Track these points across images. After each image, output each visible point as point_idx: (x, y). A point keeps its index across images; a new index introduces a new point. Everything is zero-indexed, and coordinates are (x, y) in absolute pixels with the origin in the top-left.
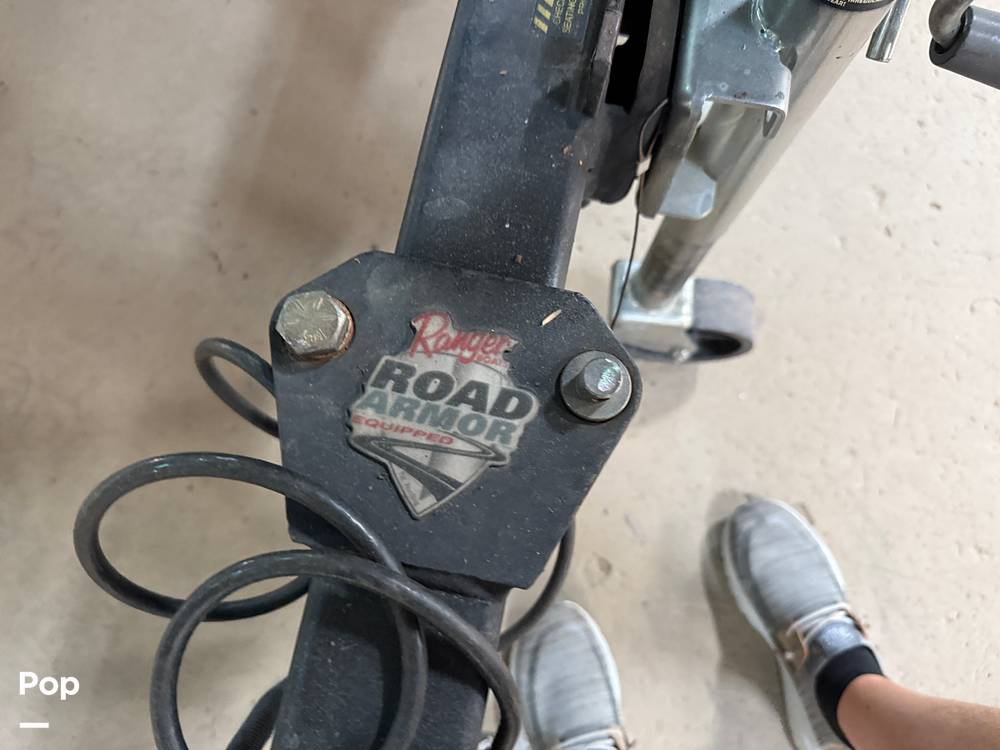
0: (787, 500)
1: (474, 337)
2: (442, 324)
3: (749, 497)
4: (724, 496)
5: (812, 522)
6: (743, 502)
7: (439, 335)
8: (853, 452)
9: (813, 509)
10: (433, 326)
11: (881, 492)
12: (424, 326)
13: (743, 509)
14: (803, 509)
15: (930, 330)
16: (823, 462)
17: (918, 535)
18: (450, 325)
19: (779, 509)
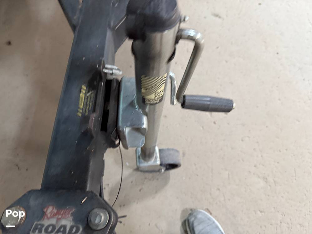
0: (202, 209)
1: (62, 211)
2: (52, 208)
3: (191, 210)
4: (184, 211)
5: (211, 214)
6: (190, 212)
7: (51, 212)
8: (219, 189)
9: (210, 209)
10: (50, 210)
11: (229, 200)
12: (47, 211)
13: (190, 214)
14: (208, 210)
15: (232, 148)
16: (211, 194)
17: (242, 211)
18: (55, 208)
19: (201, 212)
